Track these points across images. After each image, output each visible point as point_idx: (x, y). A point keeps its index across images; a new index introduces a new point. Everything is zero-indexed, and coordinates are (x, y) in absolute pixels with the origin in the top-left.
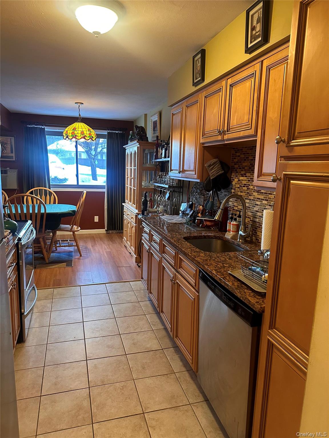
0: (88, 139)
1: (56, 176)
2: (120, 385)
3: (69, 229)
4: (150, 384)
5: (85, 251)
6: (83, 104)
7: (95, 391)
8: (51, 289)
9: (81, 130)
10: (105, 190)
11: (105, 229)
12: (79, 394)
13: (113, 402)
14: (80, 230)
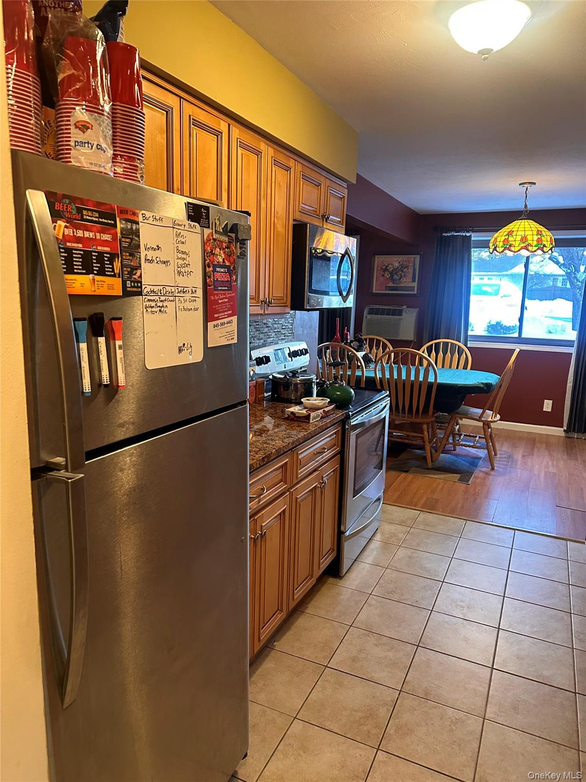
0: (533, 250)
1: (499, 321)
2: (454, 714)
3: (477, 416)
4: (514, 743)
5: (505, 463)
6: (534, 184)
7: (407, 702)
8: (417, 511)
9: (523, 233)
10: (573, 350)
11: (562, 427)
12: (380, 692)
13: (427, 735)
14: (499, 422)
